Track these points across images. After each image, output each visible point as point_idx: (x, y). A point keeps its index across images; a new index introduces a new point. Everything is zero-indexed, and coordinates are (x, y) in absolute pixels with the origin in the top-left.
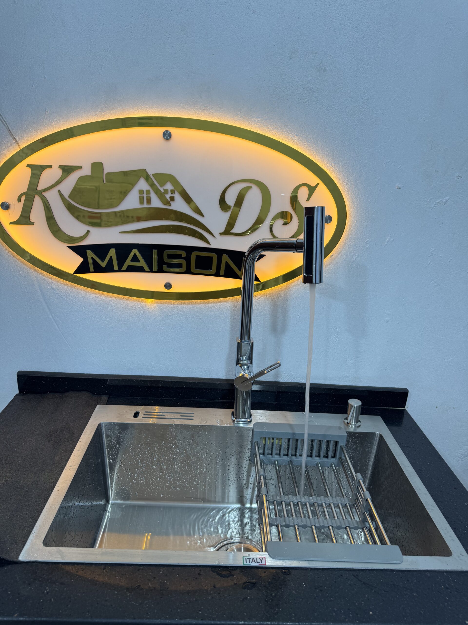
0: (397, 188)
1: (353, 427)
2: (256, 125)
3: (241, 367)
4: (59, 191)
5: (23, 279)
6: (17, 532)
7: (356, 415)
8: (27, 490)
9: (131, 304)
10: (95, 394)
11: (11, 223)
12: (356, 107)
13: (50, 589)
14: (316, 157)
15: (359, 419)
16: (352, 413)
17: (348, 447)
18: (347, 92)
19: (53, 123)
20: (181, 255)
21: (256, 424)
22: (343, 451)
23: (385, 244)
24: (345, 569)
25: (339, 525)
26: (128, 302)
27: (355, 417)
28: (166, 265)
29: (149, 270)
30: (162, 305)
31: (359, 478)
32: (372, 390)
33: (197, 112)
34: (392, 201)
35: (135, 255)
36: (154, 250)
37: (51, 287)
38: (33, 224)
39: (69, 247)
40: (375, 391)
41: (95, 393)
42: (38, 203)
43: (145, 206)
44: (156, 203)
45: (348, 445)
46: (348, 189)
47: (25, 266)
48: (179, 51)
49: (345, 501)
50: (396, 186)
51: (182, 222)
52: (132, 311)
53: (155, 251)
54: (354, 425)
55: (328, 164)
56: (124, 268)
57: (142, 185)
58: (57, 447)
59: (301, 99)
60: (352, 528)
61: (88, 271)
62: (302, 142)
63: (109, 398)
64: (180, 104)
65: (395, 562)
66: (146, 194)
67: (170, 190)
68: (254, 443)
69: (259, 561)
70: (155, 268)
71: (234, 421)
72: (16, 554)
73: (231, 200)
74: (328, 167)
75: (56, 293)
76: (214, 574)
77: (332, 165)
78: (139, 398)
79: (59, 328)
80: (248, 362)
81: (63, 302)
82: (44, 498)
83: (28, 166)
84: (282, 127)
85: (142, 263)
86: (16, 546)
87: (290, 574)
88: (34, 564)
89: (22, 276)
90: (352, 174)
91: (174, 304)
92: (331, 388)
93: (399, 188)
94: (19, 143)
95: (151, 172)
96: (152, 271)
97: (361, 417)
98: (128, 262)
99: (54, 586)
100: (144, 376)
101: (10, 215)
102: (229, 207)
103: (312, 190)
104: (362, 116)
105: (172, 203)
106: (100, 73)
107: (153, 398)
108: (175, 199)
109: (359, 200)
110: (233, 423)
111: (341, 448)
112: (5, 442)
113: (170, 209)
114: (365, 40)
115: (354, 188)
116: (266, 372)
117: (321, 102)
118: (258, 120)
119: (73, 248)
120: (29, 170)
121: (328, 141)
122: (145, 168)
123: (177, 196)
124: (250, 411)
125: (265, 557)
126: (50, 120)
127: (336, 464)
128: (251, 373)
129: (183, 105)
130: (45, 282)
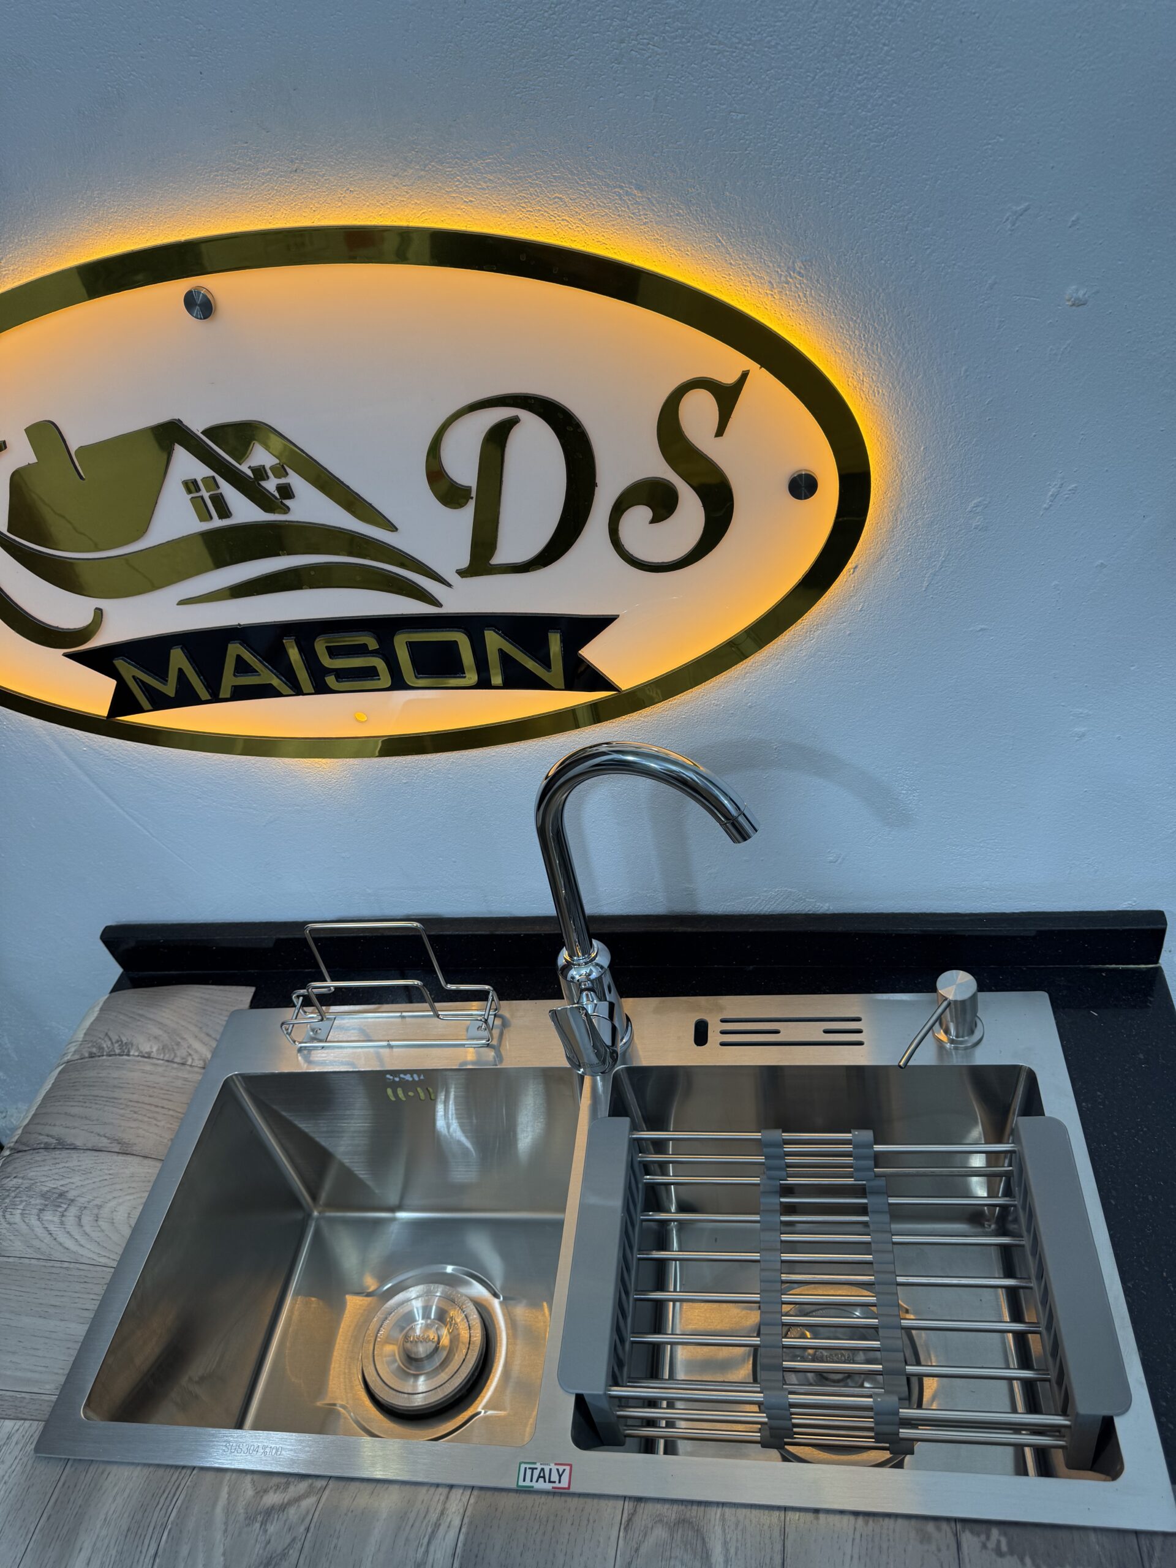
20: (367, 646)
23: (1045, 506)
28: (334, 677)
29: (290, 691)
35: (238, 656)
36: (284, 640)
37: (87, 747)
39: (72, 656)
43: (217, 522)
44: (246, 510)
50: (1067, 297)
53: (289, 644)
56: (225, 691)
57: (186, 466)
61: (141, 709)
66: (208, 491)
67: (271, 467)
70: (306, 683)
73: (463, 468)
75: (107, 759)
81: (131, 777)
85: (266, 675)
95: (197, 425)
98: (231, 679)
102: (466, 491)
103: (727, 396)
105: (289, 503)
108: (295, 490)
113: (291, 522)
122: (177, 417)
123: (296, 481)
130: (70, 737)
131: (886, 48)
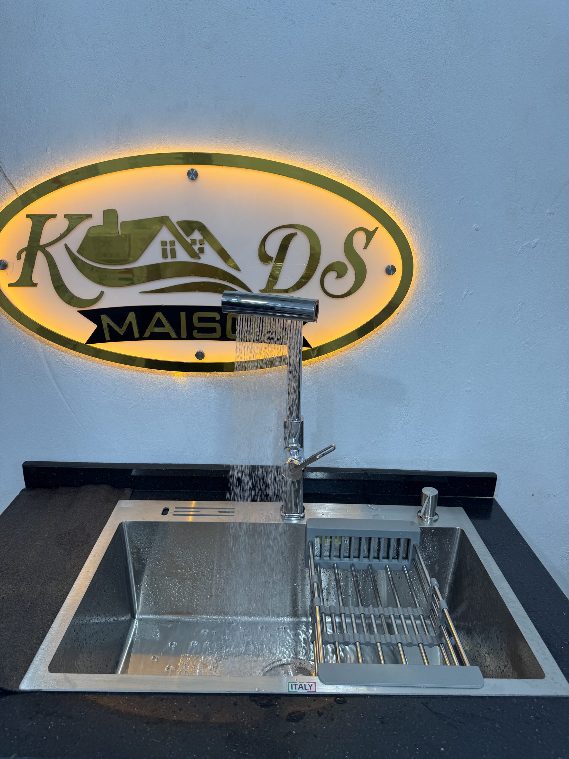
0: (475, 230)
1: (429, 521)
2: (300, 159)
3: (289, 451)
4: (66, 246)
5: (26, 351)
6: (18, 655)
7: (431, 507)
8: (31, 605)
9: (156, 378)
10: (117, 488)
11: (10, 285)
12: (421, 133)
13: (55, 724)
14: (374, 195)
15: (436, 512)
16: (427, 504)
17: (423, 546)
18: (410, 115)
19: (56, 164)
20: (215, 318)
21: (310, 520)
22: (416, 551)
23: (462, 298)
24: (412, 695)
25: (410, 641)
26: (153, 376)
27: (431, 509)
28: (196, 331)
29: (176, 337)
30: (194, 378)
31: (434, 585)
32: (452, 476)
33: (228, 146)
34: (469, 245)
35: (159, 319)
36: (181, 313)
37: (60, 360)
38: (35, 285)
39: (80, 312)
40: (455, 477)
41: (117, 486)
42: (40, 259)
43: (169, 260)
44: (182, 256)
45: (423, 543)
46: (414, 233)
47: (28, 336)
48: (204, 73)
49: (419, 611)
50: (474, 227)
51: (215, 278)
52: (158, 386)
53: (183, 315)
54: (430, 519)
55: (389, 203)
56: (147, 334)
57: (165, 235)
58: (69, 552)
59: (353, 126)
60: (426, 645)
61: (103, 340)
62: (356, 178)
63: (133, 492)
64: (208, 136)
65: (473, 686)
66: (170, 246)
67: (199, 240)
68: (307, 543)
69: (308, 687)
70: (184, 334)
71: (282, 516)
72: (16, 682)
73: (272, 249)
74: (389, 207)
75: (67, 367)
76: (252, 703)
77: (394, 204)
78: (169, 491)
79: (71, 408)
80: (298, 445)
81: (74, 378)
82: (52, 615)
83: (28, 216)
84: (331, 160)
85: (168, 328)
86: (16, 672)
87: (345, 702)
88: (37, 694)
89: (25, 348)
90: (419, 214)
91: (208, 377)
92: (402, 474)
93: (477, 230)
94: (17, 190)
95: (175, 219)
96: (179, 338)
97: (439, 509)
98: (152, 328)
99: (60, 720)
100: (174, 464)
101: (8, 275)
102: (271, 259)
103: (370, 235)
104: (428, 143)
105: (201, 255)
106: (111, 103)
107: (187, 491)
108: (205, 250)
109: (429, 246)
110: (282, 519)
111: (414, 547)
112: (7, 547)
113: (200, 263)
114: (429, 52)
115: (422, 231)
116: (318, 457)
117: (378, 128)
118: (303, 153)
119: (84, 313)
120: (29, 222)
121: (388, 175)
122: (167, 215)
123: (207, 247)
124: (302, 504)
125: (315, 683)
126: (52, 161)
127: (408, 567)
128: (301, 458)
129: (211, 138)
130: (54, 354)
131: (428, 144)
